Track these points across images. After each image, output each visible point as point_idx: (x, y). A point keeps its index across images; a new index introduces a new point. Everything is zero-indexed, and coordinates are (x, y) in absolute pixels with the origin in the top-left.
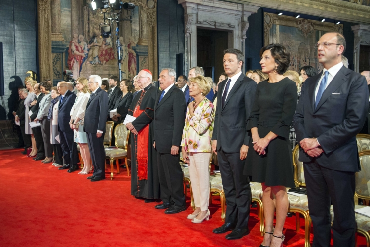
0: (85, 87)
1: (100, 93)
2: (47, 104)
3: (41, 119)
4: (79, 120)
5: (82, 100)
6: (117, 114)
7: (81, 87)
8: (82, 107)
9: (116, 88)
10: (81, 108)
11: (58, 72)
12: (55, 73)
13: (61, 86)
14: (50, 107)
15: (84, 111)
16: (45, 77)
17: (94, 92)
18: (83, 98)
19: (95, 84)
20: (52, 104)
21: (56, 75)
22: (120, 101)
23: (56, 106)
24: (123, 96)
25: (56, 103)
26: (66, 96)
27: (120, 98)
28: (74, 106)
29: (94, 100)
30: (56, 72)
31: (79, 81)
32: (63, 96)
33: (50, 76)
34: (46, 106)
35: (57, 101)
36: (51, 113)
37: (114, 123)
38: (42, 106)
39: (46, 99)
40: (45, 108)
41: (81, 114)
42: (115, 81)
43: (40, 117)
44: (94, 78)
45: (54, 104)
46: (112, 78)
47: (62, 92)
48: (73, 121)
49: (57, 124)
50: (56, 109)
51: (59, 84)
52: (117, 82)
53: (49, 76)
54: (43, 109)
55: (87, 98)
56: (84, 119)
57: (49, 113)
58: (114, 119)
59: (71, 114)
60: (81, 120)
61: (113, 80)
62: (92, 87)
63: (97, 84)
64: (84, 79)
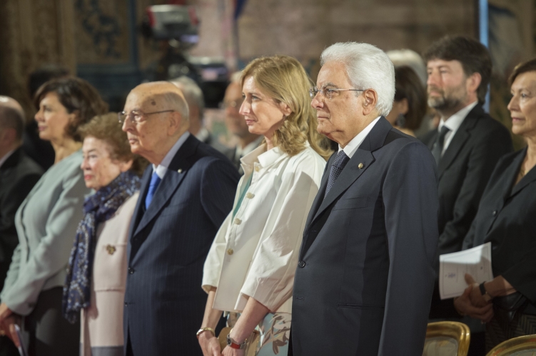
0: (294, 116)
1: (388, 153)
2: (63, 217)
3: (27, 311)
4: (261, 314)
5: (273, 192)
6: (487, 277)
7: (270, 114)
8: (276, 235)
9: (471, 115)
10: (266, 241)
11: (104, 20)
12: (87, 27)
13: (147, 111)
14: (80, 238)
15: (285, 260)
16: (26, 54)
17: (350, 150)
18: (278, 180)
19: (356, 101)
20: (89, 220)
21: (97, 38)
22: (508, 199)
23: (116, 230)
24: (527, 168)
25: (111, 213)
26: (172, 167)
27: (505, 179)
28: (228, 229)
29: (350, 194)
30: (94, 20)
31: (260, 81)
32: (159, 171)
33: (58, 48)
34: (54, 227)
35: (121, 201)
36: (81, 277)
37: (466, 334)
38: (31, 232)
39: (59, 190)
40: (48, 239)
41: (266, 281)
42: (468, 71)
43: (21, 299)
44: (352, 60)
45: (100, 220)
46: (448, 57)
47: (152, 142)
48: (222, 323)
49: (123, 343)
50: (111, 249)
51: (134, 100)
52: (477, 79)
53: (50, 43)
54: (38, 251)
55: (306, 179)
56: (286, 309)
57: (70, 278)
58: (469, 308)
59: (206, 281)
60: (270, 318)
61: (456, 66)
62: (341, 121)
63: (370, 96)
64: (287, 67)
